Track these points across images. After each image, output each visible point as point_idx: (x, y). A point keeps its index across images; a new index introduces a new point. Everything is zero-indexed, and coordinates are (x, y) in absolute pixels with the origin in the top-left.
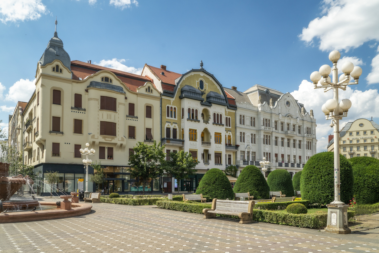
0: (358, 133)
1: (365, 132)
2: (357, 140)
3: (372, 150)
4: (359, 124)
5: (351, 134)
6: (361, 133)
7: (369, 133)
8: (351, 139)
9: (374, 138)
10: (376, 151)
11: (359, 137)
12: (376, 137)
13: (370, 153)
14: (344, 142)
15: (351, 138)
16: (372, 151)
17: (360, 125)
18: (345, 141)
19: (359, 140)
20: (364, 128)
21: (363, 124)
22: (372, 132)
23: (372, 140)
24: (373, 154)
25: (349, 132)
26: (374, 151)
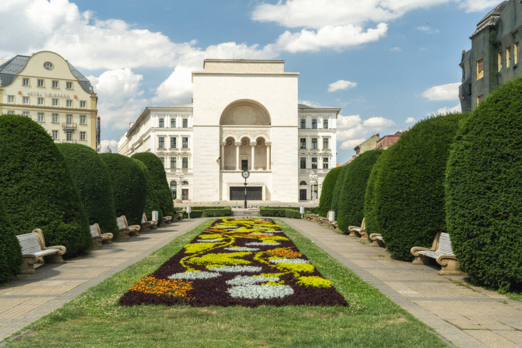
0: (40, 83)
1: (55, 83)
2: (39, 99)
3: (67, 123)
4: (43, 63)
5: (26, 82)
6: (48, 83)
7: (62, 85)
8: (26, 95)
9: (72, 98)
10: (75, 126)
11: (42, 92)
12: (76, 97)
13: (64, 129)
14: (11, 97)
15: (26, 91)
16: (68, 125)
17: (45, 65)
18: (13, 97)
19: (42, 99)
20: (53, 74)
21: (51, 65)
22: (69, 85)
23: (69, 102)
24: (71, 132)
25: (21, 78)
26: (71, 126)
